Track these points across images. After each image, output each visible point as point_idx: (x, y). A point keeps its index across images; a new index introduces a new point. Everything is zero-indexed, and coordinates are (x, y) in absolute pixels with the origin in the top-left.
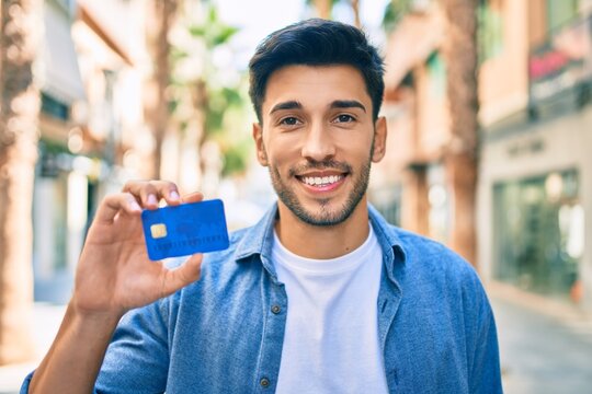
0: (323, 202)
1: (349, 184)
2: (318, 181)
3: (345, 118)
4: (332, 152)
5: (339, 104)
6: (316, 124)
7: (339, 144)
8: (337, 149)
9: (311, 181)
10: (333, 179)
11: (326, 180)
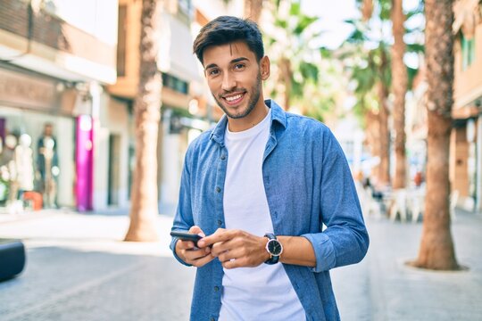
0: (236, 108)
1: (247, 97)
2: (231, 99)
3: (240, 66)
4: (235, 84)
5: (233, 61)
6: (226, 72)
7: (238, 80)
8: (237, 82)
9: (228, 99)
10: (238, 97)
11: (235, 98)
